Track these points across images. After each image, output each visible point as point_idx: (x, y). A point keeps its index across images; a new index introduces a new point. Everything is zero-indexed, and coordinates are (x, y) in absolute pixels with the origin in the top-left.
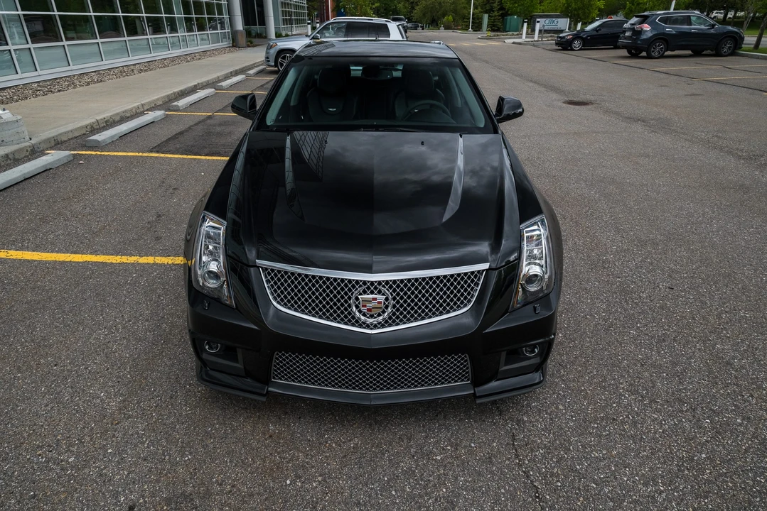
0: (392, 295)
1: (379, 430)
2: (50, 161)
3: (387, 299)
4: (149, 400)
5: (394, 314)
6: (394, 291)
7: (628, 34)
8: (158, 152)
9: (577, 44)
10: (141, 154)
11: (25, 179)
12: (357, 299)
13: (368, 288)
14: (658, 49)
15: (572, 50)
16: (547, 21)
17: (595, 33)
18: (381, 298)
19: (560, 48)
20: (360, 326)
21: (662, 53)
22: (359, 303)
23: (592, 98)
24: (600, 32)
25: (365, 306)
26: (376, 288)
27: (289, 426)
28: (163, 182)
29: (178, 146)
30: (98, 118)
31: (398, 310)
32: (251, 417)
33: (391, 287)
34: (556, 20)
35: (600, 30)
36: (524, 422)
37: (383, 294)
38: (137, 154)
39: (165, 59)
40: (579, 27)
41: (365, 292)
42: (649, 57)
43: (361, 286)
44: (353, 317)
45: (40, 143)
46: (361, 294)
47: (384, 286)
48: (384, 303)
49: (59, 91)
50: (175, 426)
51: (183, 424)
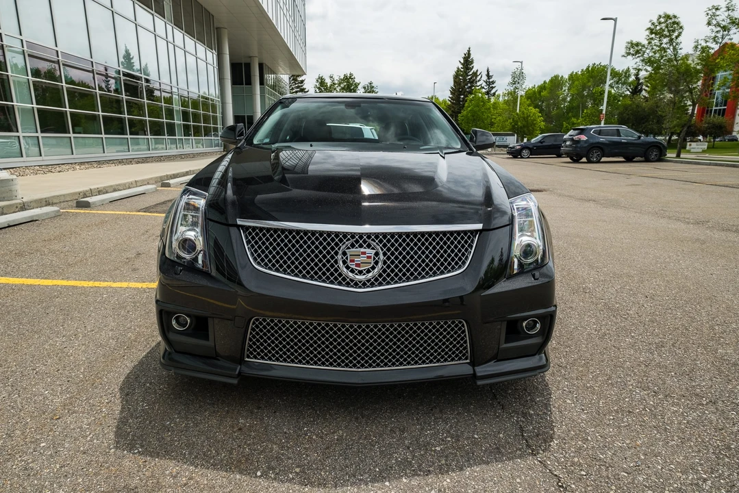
0: (382, 250)
1: (367, 423)
2: (37, 213)
3: (377, 254)
4: (101, 397)
5: (384, 271)
6: (385, 245)
7: (568, 143)
8: (145, 212)
9: (525, 153)
10: (128, 213)
11: (9, 226)
12: (344, 253)
13: (357, 241)
14: (595, 155)
15: (522, 158)
16: (498, 139)
17: (540, 144)
18: (371, 252)
19: (511, 156)
20: (348, 284)
21: (599, 158)
22: (347, 258)
23: (545, 187)
24: (544, 144)
25: (353, 261)
26: (365, 242)
27: (262, 420)
28: (147, 232)
29: (165, 209)
30: (92, 188)
31: (389, 267)
32: (218, 411)
33: (381, 241)
34: (505, 138)
35: (544, 142)
36: (531, 415)
37: (373, 249)
38: (125, 213)
39: (162, 156)
40: (525, 140)
41: (353, 246)
42: (589, 162)
43: (349, 240)
44: (340, 275)
45: (30, 202)
46: (349, 248)
47: (373, 240)
48: (374, 259)
49: (59, 172)
50: (128, 420)
51: (137, 418)
